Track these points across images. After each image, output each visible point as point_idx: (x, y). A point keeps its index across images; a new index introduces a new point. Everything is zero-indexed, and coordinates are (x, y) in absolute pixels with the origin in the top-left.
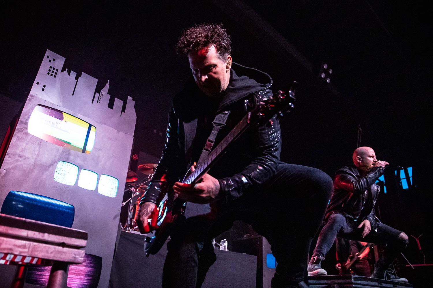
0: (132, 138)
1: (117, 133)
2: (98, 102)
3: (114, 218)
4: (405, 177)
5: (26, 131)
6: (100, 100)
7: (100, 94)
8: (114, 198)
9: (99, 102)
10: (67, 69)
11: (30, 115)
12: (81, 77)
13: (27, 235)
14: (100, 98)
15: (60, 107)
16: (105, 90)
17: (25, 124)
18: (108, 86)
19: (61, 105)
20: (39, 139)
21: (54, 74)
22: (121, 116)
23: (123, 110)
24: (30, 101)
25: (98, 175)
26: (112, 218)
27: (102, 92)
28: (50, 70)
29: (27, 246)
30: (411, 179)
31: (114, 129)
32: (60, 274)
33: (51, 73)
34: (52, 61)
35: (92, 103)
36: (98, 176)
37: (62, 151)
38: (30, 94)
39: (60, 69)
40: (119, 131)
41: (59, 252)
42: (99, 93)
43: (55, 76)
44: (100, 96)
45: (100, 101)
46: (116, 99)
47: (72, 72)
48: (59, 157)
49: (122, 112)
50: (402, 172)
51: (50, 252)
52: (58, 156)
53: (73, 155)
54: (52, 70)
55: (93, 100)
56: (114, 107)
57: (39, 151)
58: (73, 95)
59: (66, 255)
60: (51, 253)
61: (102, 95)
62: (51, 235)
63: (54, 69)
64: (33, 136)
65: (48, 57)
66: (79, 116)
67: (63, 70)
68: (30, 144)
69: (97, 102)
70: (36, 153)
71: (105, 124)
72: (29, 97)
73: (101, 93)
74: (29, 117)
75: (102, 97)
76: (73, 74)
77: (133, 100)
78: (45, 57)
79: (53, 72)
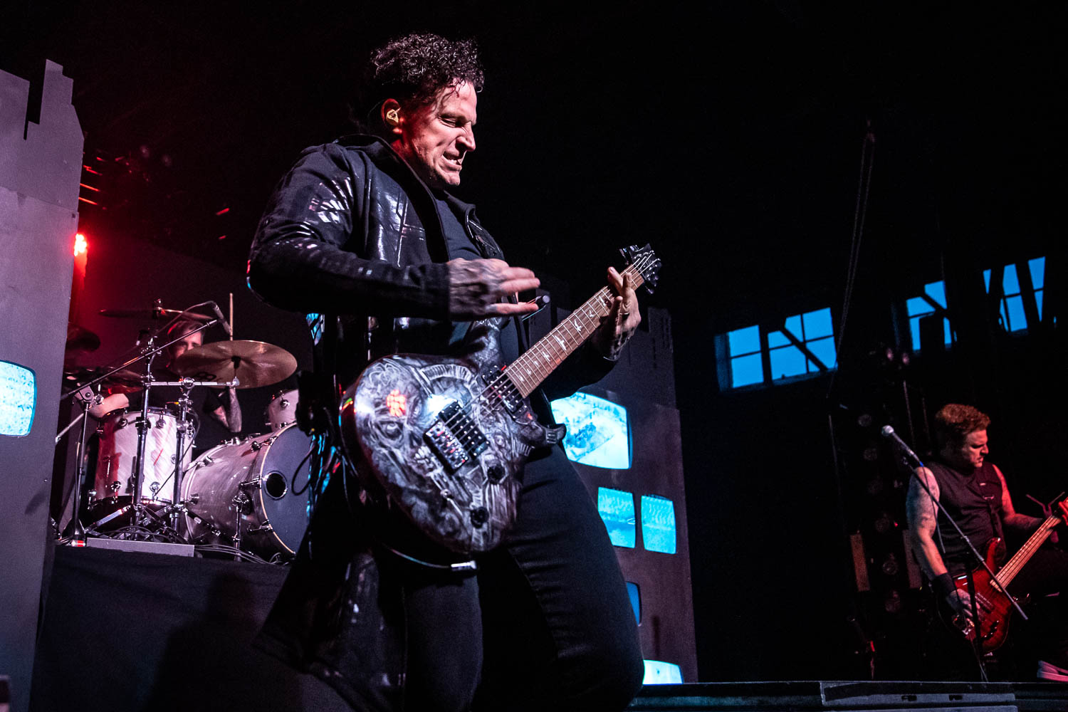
0: (74, 216)
1: (17, 203)
3: (31, 509)
4: (1017, 290)
8: (23, 437)
22: (25, 138)
23: (33, 113)
26: (23, 510)
30: (1039, 297)
40: (21, 197)
49: (30, 123)
50: (1010, 273)
77: (65, 73)
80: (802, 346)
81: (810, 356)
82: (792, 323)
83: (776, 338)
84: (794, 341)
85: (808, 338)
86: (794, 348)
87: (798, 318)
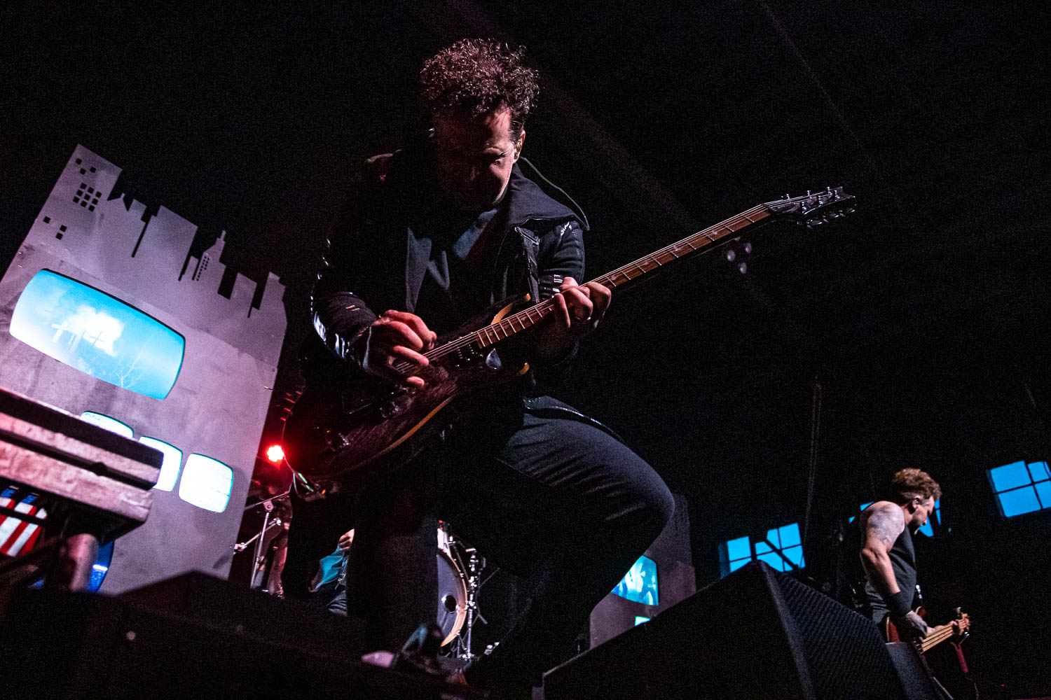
0: (273, 370)
1: (237, 356)
2: (195, 280)
3: (217, 565)
5: (6, 331)
6: (200, 273)
7: (202, 261)
8: (219, 514)
9: (198, 280)
10: (123, 195)
11: (20, 293)
12: (155, 215)
13: (13, 428)
14: (201, 270)
15: (99, 282)
16: (213, 254)
17: (5, 313)
18: (221, 243)
19: (101, 277)
20: (36, 353)
21: (89, 203)
22: (249, 316)
23: (256, 303)
24: (23, 258)
25: (182, 454)
26: (212, 565)
27: (205, 257)
28: (80, 193)
29: (10, 455)
31: (230, 347)
32: (86, 543)
33: (82, 199)
34: (88, 172)
35: (180, 279)
36: (182, 457)
37: (94, 386)
38: (24, 244)
39: (106, 192)
40: (241, 352)
41: (89, 484)
42: (199, 258)
43: (92, 209)
44: (201, 264)
45: (199, 276)
46: (239, 276)
47: (135, 202)
48: (86, 402)
49: (253, 309)
51: (65, 479)
52: (83, 398)
53: (121, 399)
54: (85, 192)
55: (183, 272)
56: (235, 294)
57: (35, 383)
58: (133, 255)
59: (105, 494)
60: (69, 482)
61: (205, 263)
62: (71, 440)
63: (91, 190)
64: (21, 343)
65: (79, 161)
66: (145, 306)
67: (113, 196)
68: (14, 362)
69: (193, 279)
70: (27, 388)
71: (208, 331)
72: (22, 249)
73: (203, 258)
74: (16, 298)
75: (205, 269)
76: (138, 209)
77: (281, 281)
78: (72, 162)
79: (87, 197)
80: (779, 552)
81: (785, 559)
82: (772, 535)
83: (761, 547)
84: (774, 549)
85: (783, 547)
86: (774, 553)
87: (775, 531)
